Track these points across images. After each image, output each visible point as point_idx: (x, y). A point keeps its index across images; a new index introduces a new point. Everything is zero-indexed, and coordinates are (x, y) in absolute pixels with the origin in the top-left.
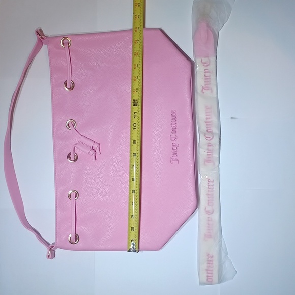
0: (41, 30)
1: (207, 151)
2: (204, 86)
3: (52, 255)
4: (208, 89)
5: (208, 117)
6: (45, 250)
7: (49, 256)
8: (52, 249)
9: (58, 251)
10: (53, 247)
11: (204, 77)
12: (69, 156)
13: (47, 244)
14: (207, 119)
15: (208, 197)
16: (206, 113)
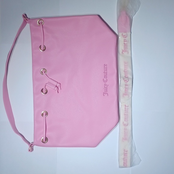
0: (26, 15)
1: (124, 89)
2: (123, 50)
3: (31, 150)
4: (126, 51)
6: (27, 146)
7: (30, 150)
8: (31, 145)
9: (35, 147)
10: (32, 145)
11: (124, 45)
12: (42, 91)
13: (29, 143)
14: (125, 69)
15: (125, 116)
16: (125, 66)
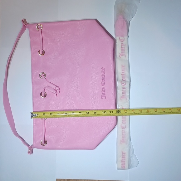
0: (25, 20)
1: (122, 92)
2: (121, 53)
3: (31, 152)
4: (123, 55)
5: (123, 72)
6: (27, 149)
7: (29, 153)
8: (31, 149)
9: (35, 150)
10: (31, 147)
11: (121, 48)
12: (41, 94)
13: (28, 145)
14: (122, 72)
15: (123, 119)
16: (122, 69)
